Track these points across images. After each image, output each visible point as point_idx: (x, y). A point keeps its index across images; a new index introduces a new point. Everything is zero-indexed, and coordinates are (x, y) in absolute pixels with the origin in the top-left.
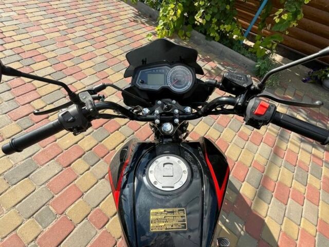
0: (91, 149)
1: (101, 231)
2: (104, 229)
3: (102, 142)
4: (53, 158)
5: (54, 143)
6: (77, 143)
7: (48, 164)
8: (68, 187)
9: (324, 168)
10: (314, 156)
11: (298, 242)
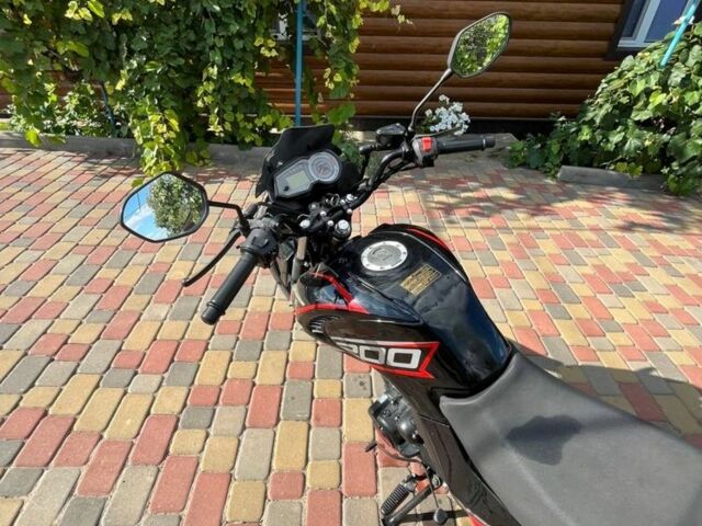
0: (185, 405)
1: (306, 497)
2: (308, 492)
3: (196, 383)
4: (124, 465)
5: (102, 441)
6: (148, 414)
7: (120, 481)
8: (194, 485)
9: (501, 236)
10: (482, 228)
11: (534, 327)
